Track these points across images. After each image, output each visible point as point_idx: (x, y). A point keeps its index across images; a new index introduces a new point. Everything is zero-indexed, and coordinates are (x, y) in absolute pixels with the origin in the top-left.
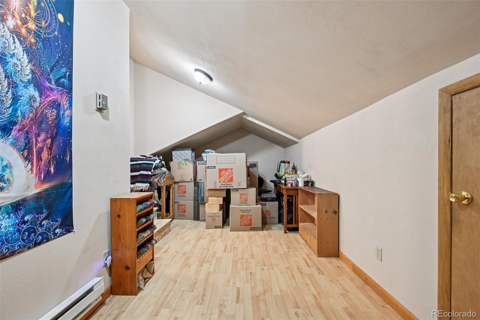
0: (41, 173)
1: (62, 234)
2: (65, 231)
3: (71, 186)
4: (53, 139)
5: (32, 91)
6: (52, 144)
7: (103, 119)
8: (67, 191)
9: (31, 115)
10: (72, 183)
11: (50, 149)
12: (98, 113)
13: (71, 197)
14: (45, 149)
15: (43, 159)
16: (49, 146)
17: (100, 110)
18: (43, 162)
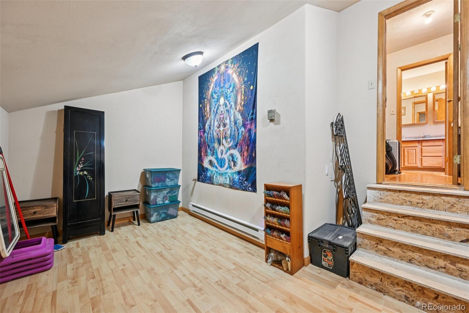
0: (245, 161)
1: (251, 191)
2: (253, 190)
3: (255, 169)
4: (248, 146)
5: (243, 129)
6: (248, 148)
7: (275, 125)
8: (254, 171)
9: (242, 139)
10: (256, 167)
11: (247, 151)
12: (271, 123)
13: (255, 174)
14: (245, 151)
15: (245, 155)
16: (246, 149)
17: (272, 120)
18: (245, 156)
